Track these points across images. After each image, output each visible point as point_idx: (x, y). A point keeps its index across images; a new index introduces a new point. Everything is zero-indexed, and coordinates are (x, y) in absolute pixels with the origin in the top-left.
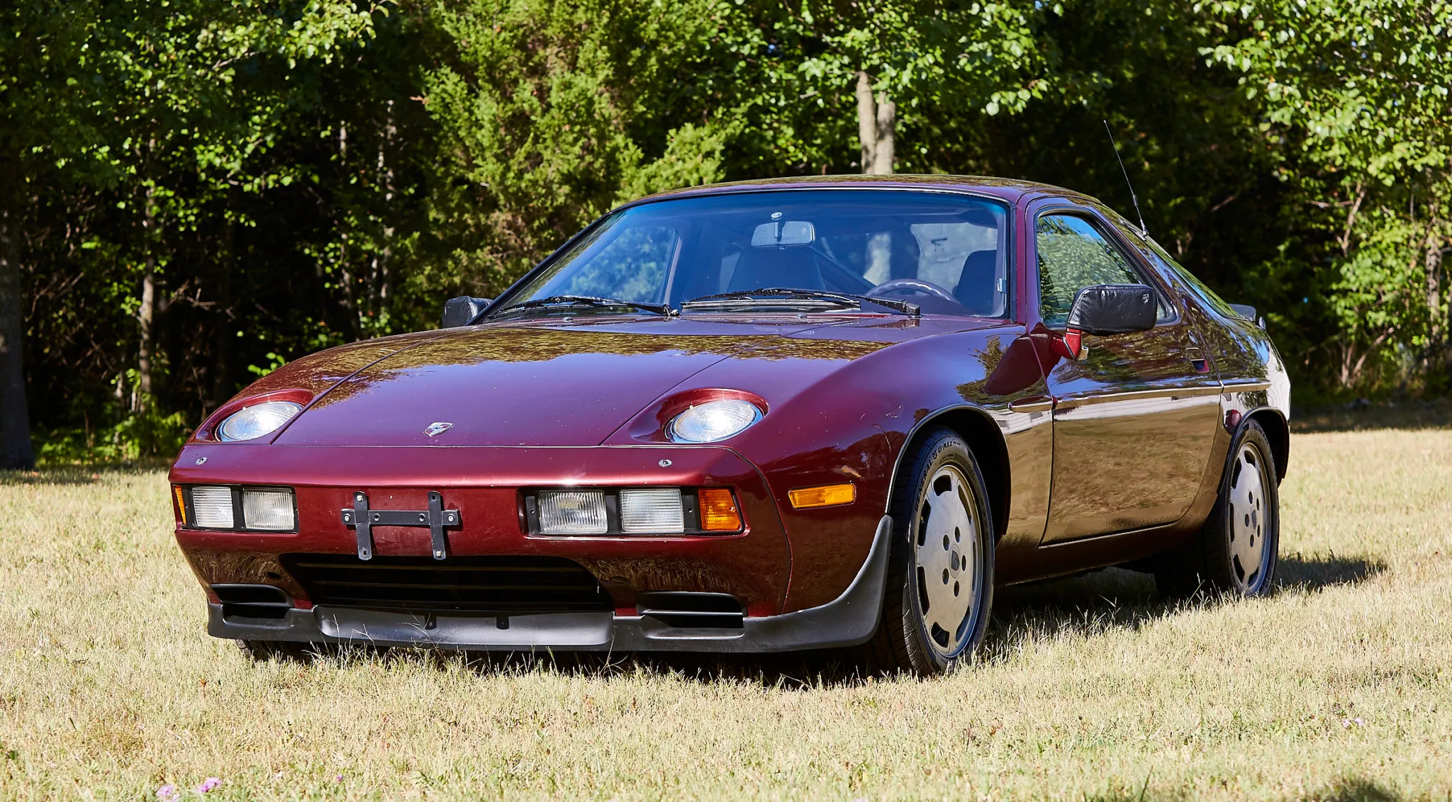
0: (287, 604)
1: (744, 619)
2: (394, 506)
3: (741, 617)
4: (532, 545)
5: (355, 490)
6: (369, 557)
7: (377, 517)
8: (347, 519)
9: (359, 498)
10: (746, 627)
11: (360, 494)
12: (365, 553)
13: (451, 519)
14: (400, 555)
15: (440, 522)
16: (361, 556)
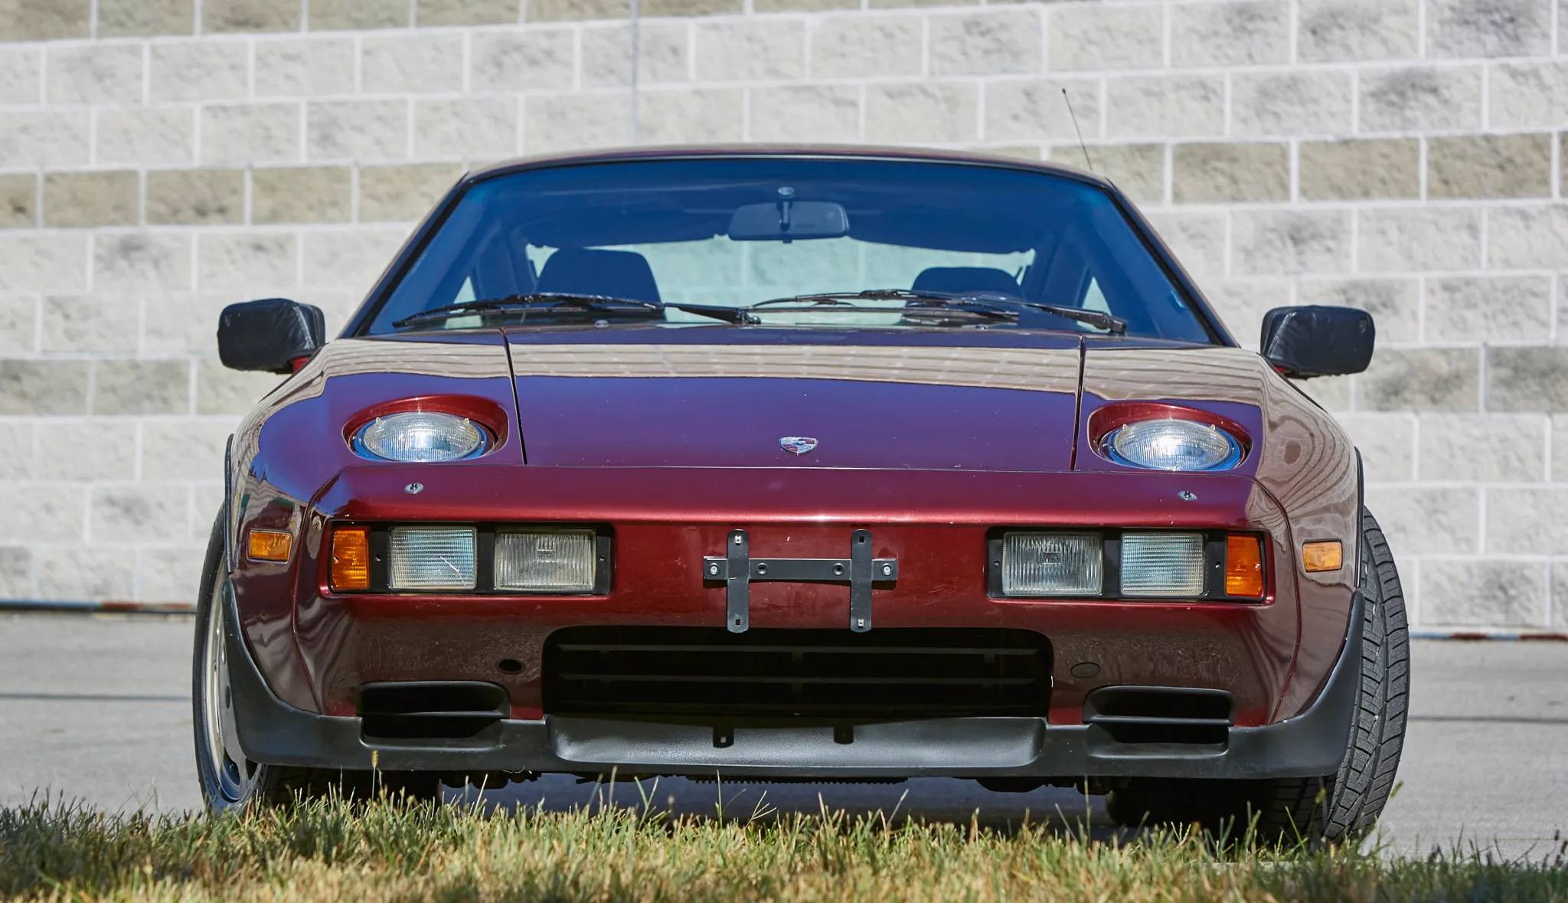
0: (497, 713)
1: (1230, 729)
2: (791, 555)
3: (1226, 726)
4: (996, 611)
5: (732, 527)
6: (743, 628)
7: (762, 568)
8: (714, 571)
9: (738, 539)
10: (1232, 742)
11: (738, 533)
12: (738, 622)
13: (887, 571)
14: (790, 626)
15: (870, 578)
16: (732, 627)
